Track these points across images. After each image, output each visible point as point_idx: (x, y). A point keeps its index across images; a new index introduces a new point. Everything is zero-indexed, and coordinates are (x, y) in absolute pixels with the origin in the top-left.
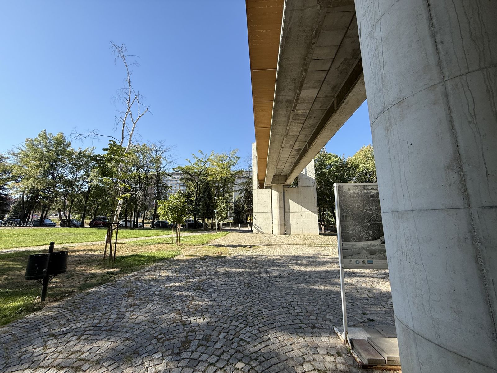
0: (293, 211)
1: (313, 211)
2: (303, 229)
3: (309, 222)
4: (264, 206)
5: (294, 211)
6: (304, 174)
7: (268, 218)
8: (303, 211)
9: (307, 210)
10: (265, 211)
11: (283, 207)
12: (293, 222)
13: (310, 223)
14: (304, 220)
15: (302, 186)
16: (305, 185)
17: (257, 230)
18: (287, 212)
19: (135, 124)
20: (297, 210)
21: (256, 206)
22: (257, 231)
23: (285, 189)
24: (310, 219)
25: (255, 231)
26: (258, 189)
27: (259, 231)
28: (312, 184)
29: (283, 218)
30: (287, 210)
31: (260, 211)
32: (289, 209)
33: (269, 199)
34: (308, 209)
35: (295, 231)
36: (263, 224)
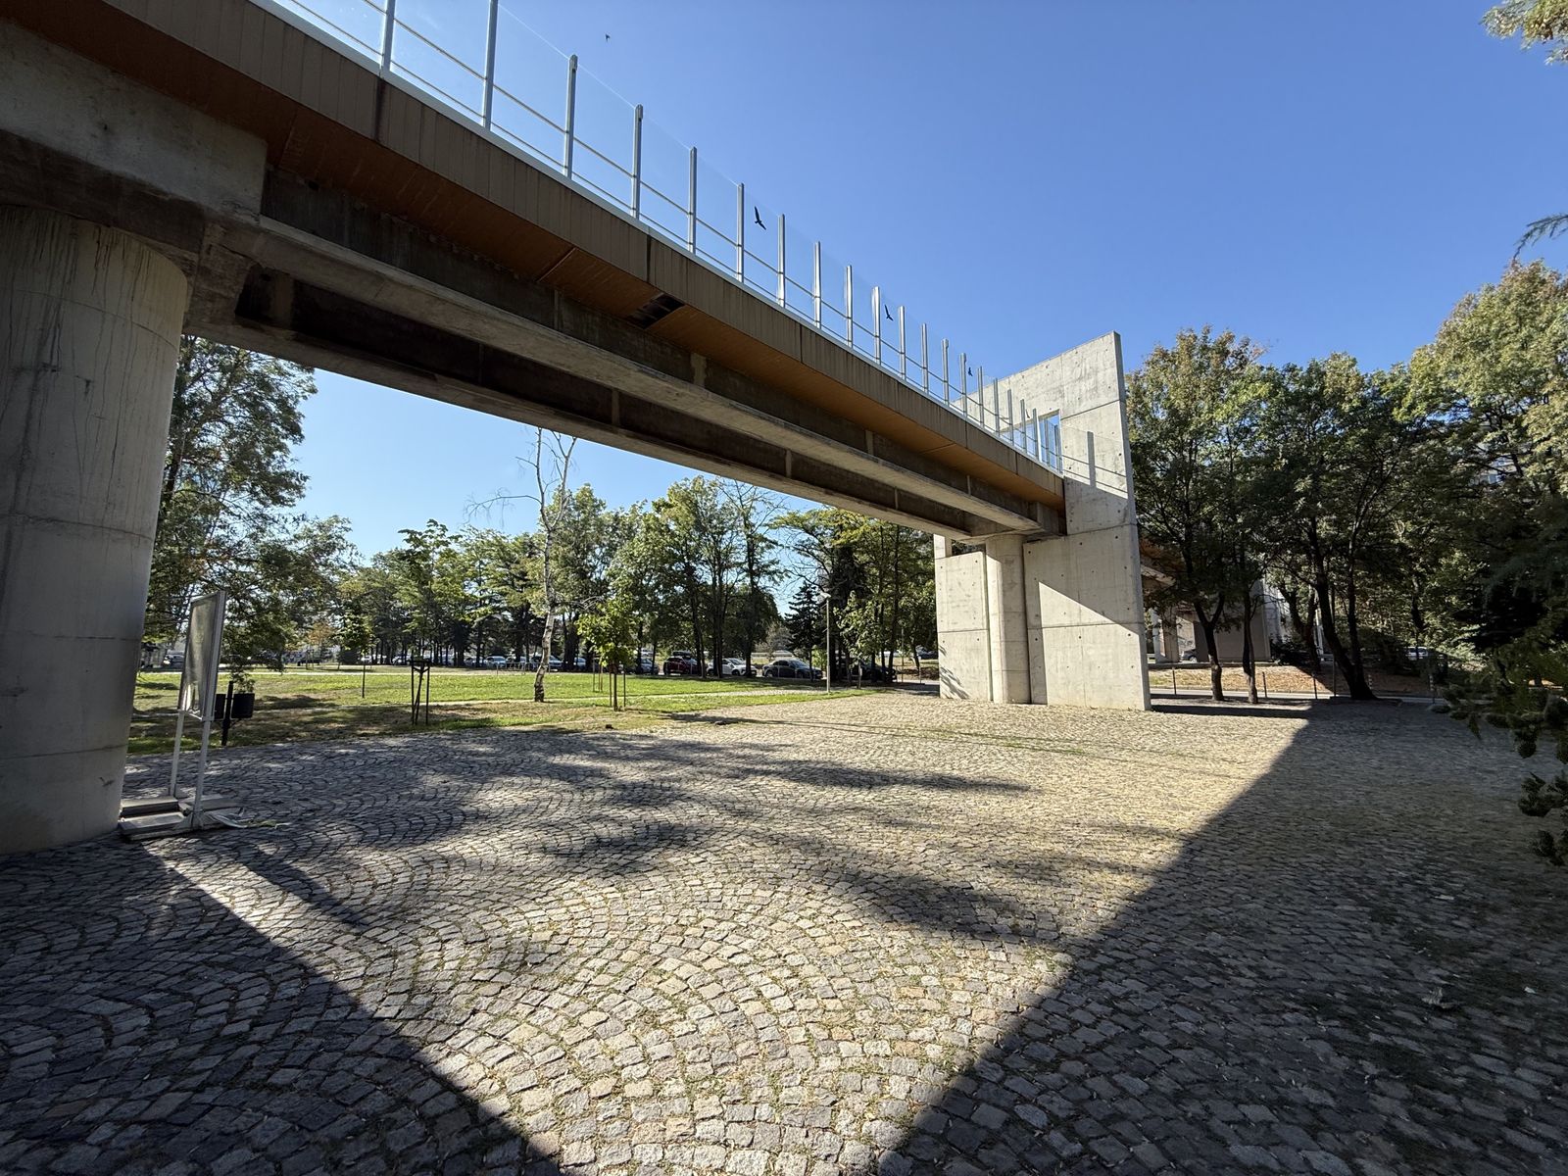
0: (1051, 624)
1: (1121, 620)
2: (1088, 688)
3: (1107, 662)
4: (967, 609)
5: (1056, 623)
6: (1088, 482)
7: (977, 650)
8: (1087, 622)
9: (1100, 618)
10: (968, 628)
11: (1020, 609)
12: (1053, 661)
13: (1110, 664)
14: (1091, 652)
15: (1081, 530)
16: (1090, 526)
17: (950, 685)
18: (1034, 627)
19: (567, 458)
20: (1066, 617)
21: (945, 611)
22: (948, 689)
23: (1028, 547)
24: (1110, 651)
25: (944, 689)
26: (947, 556)
27: (953, 690)
28: (1115, 518)
29: (1021, 647)
30: (1032, 620)
31: (956, 628)
32: (1038, 616)
33: (977, 586)
34: (1103, 615)
35: (1061, 693)
36: (964, 668)
